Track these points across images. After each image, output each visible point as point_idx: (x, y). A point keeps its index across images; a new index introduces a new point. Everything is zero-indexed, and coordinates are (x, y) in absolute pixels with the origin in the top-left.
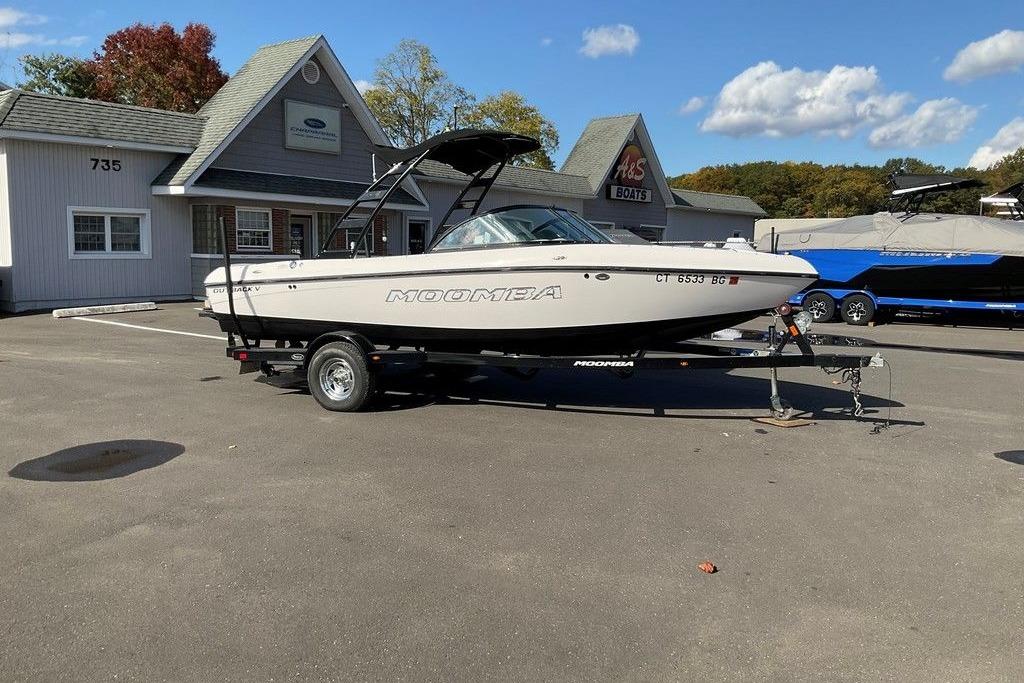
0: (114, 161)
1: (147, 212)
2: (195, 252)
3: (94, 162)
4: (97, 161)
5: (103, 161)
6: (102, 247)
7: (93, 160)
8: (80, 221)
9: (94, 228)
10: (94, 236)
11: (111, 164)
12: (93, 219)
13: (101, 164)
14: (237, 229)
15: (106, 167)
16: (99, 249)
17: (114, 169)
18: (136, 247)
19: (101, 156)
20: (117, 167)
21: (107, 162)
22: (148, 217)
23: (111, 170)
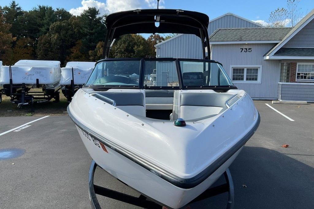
0: (249, 49)
1: (261, 66)
2: (280, 82)
3: (242, 50)
4: (243, 49)
5: (245, 49)
6: (242, 79)
7: (241, 49)
8: (235, 70)
9: (240, 73)
10: (240, 75)
11: (248, 50)
12: (240, 69)
13: (244, 50)
14: (297, 72)
15: (246, 51)
16: (242, 80)
17: (249, 51)
18: (256, 79)
19: (244, 47)
20: (250, 51)
21: (247, 49)
22: (261, 68)
23: (248, 52)
